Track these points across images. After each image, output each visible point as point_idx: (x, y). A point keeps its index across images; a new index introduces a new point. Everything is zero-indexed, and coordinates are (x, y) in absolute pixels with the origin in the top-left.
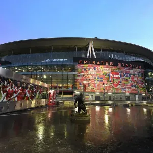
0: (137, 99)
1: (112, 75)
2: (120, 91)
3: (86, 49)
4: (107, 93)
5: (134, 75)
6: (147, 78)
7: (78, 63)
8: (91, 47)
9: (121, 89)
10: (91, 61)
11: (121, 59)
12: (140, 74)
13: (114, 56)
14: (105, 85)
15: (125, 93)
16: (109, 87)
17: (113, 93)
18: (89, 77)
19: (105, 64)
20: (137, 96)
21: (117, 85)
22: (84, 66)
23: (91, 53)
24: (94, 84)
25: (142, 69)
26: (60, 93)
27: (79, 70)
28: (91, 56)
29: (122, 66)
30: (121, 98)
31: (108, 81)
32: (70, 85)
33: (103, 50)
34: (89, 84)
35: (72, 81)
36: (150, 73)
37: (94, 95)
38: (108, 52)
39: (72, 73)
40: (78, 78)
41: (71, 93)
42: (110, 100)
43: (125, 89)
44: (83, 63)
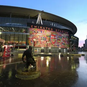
0: (65, 51)
1: (52, 37)
2: (56, 47)
3: (36, 18)
4: (48, 47)
5: (64, 37)
6: (71, 39)
7: (31, 27)
8: (39, 17)
9: (57, 46)
10: (39, 26)
11: (57, 27)
12: (67, 37)
13: (53, 25)
14: (48, 43)
15: (58, 48)
16: (50, 44)
17: (52, 48)
18: (37, 37)
19: (48, 29)
20: (65, 50)
21: (54, 43)
22: (34, 30)
23: (39, 21)
24: (40, 41)
25: (68, 34)
27: (31, 32)
28: (39, 23)
29: (58, 31)
30: (56, 51)
31: (49, 40)
33: (47, 20)
34: (37, 42)
36: (72, 37)
37: (40, 49)
38: (49, 22)
39: (26, 34)
40: (30, 37)
41: (25, 47)
42: (50, 52)
44: (34, 28)
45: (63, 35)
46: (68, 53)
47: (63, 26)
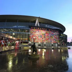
1: (46, 35)
3: (35, 22)
4: (44, 43)
5: (55, 35)
6: (60, 36)
7: (31, 28)
8: (37, 21)
9: (50, 41)
10: (37, 28)
11: (50, 28)
12: (58, 35)
13: (47, 26)
14: (43, 39)
15: (51, 43)
16: (45, 40)
17: (46, 43)
18: (36, 35)
19: (43, 30)
20: (56, 44)
22: (34, 30)
23: (37, 24)
24: (38, 38)
25: (58, 32)
26: (22, 43)
27: (31, 32)
28: (37, 25)
29: (50, 31)
31: (44, 37)
32: (26, 39)
33: (43, 23)
34: (36, 38)
35: (27, 37)
36: (61, 34)
38: (44, 24)
39: (28, 33)
40: (31, 35)
41: (27, 43)
42: (45, 46)
43: (51, 41)
44: (33, 29)
45: (54, 34)
46: (59, 47)
47: (54, 26)
